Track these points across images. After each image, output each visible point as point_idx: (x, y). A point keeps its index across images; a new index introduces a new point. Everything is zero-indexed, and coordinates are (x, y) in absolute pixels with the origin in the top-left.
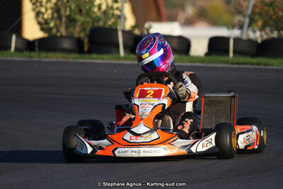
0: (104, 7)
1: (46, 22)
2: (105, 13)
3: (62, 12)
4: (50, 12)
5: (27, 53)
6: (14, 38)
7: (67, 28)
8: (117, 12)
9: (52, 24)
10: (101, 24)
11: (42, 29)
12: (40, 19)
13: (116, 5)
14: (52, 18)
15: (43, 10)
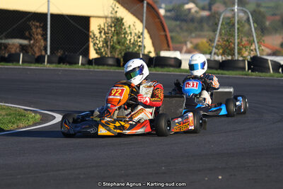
0: (132, 41)
1: (99, 49)
2: (133, 44)
3: (109, 43)
4: (101, 43)
5: (87, 66)
6: (81, 57)
7: (111, 52)
8: (140, 44)
9: (103, 50)
10: (131, 50)
11: (97, 53)
12: (96, 47)
13: (139, 40)
14: (103, 46)
15: (98, 42)
